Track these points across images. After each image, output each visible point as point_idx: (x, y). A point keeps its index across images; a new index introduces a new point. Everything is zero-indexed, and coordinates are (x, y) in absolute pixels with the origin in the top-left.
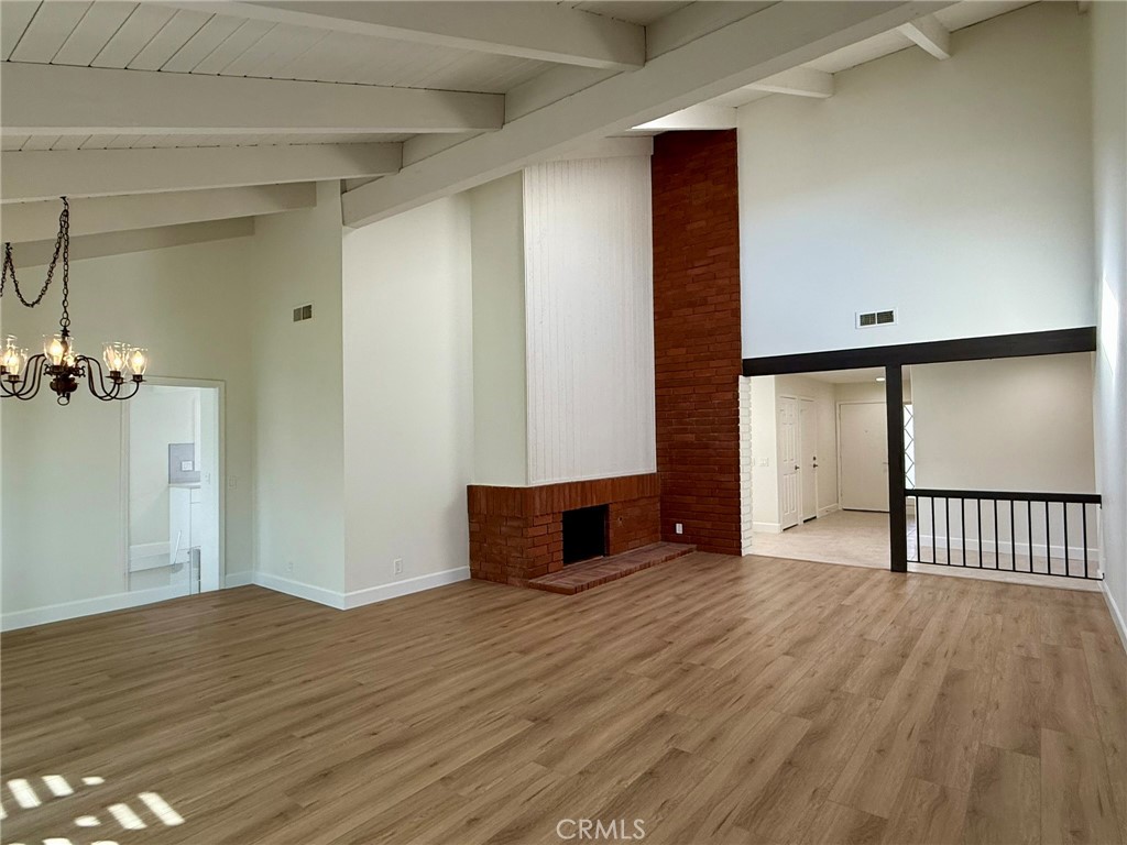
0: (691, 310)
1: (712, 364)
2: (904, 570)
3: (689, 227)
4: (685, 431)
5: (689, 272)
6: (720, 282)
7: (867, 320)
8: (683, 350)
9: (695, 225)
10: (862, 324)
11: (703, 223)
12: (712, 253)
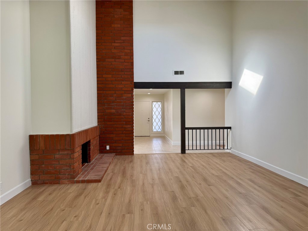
0: (114, 60)
1: (123, 82)
2: (185, 153)
3: (113, 26)
4: (111, 108)
5: (113, 44)
6: (126, 50)
7: (176, 73)
8: (111, 76)
9: (116, 26)
10: (175, 74)
11: (119, 26)
12: (123, 38)
